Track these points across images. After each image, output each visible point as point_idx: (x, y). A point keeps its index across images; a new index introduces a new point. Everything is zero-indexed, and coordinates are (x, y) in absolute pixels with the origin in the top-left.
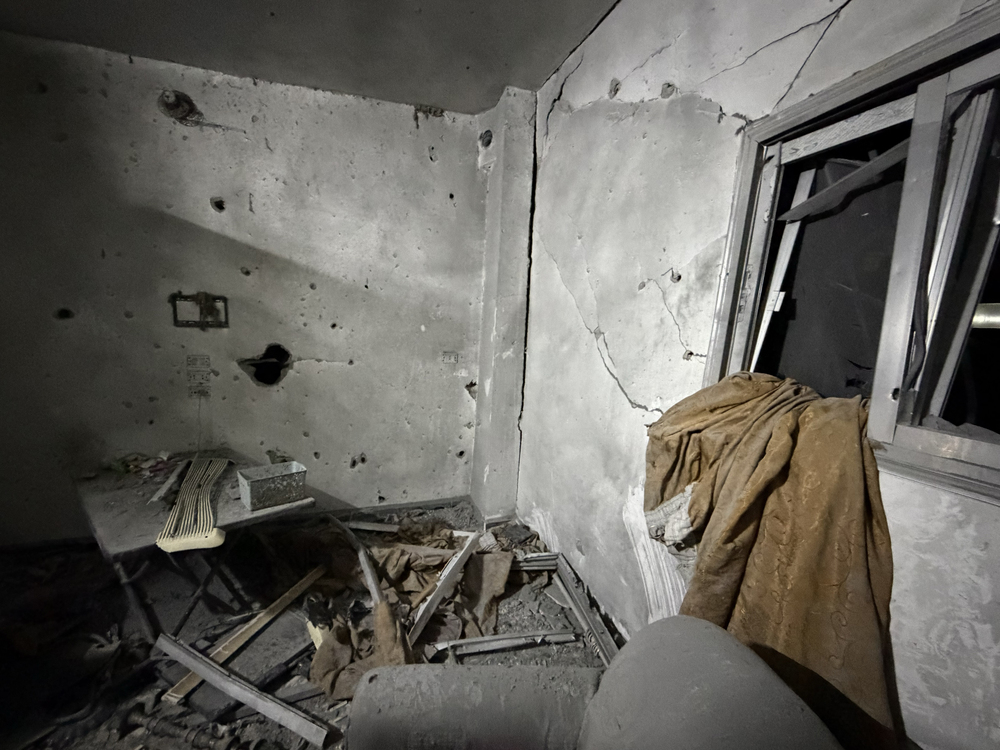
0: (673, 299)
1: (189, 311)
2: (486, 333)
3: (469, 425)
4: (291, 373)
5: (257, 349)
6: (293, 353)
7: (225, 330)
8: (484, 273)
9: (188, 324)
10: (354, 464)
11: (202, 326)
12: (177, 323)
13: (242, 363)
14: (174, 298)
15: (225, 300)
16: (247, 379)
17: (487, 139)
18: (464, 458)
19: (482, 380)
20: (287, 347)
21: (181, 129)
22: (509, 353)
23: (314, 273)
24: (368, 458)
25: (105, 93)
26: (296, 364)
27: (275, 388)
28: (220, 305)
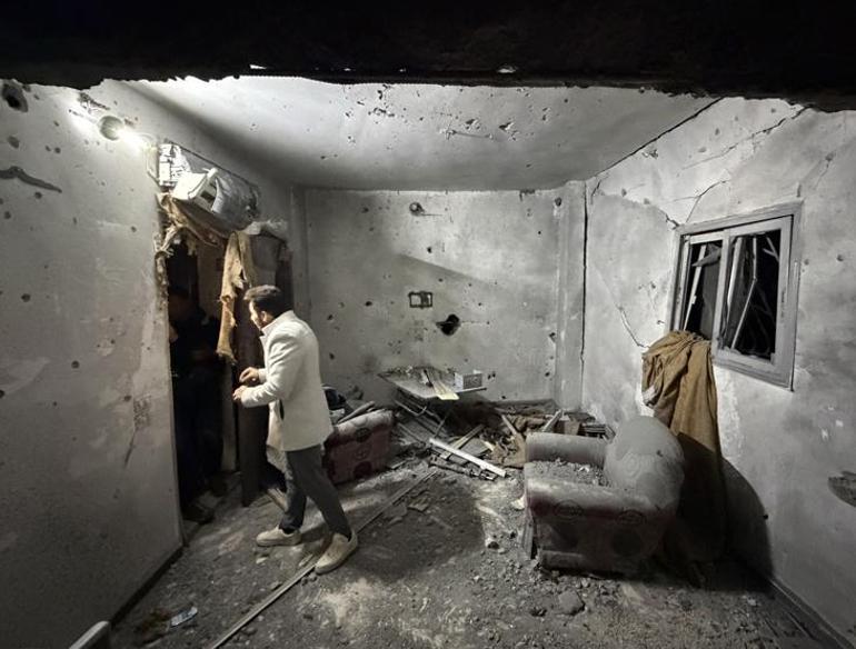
0: (653, 297)
1: (417, 300)
2: (561, 305)
3: (552, 358)
4: (459, 329)
5: (444, 318)
6: (461, 319)
7: (431, 309)
8: (558, 272)
9: (415, 306)
10: (489, 377)
11: (421, 306)
12: (412, 306)
13: (438, 324)
14: (411, 294)
15: (431, 294)
16: (440, 332)
17: (559, 202)
18: (550, 377)
19: (559, 332)
20: (458, 316)
21: (416, 219)
22: (574, 318)
23: (471, 278)
24: (497, 374)
25: (388, 208)
26: (462, 325)
27: (453, 336)
28: (429, 297)
